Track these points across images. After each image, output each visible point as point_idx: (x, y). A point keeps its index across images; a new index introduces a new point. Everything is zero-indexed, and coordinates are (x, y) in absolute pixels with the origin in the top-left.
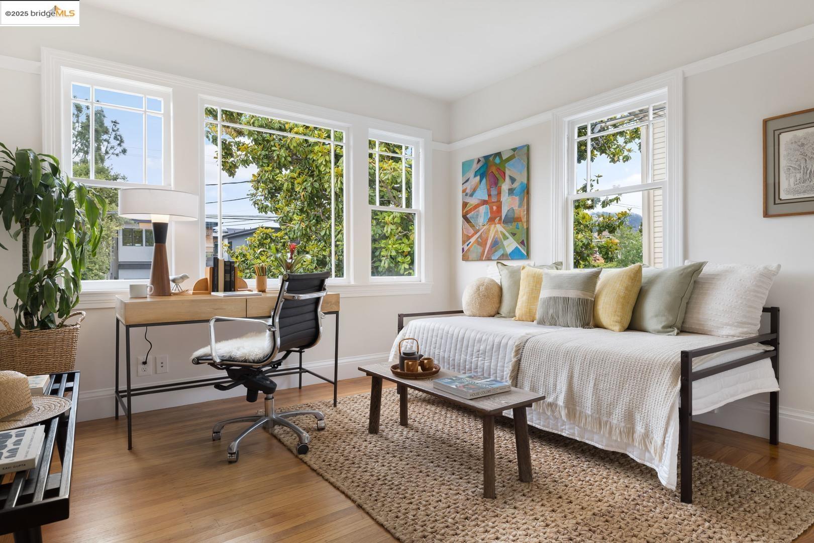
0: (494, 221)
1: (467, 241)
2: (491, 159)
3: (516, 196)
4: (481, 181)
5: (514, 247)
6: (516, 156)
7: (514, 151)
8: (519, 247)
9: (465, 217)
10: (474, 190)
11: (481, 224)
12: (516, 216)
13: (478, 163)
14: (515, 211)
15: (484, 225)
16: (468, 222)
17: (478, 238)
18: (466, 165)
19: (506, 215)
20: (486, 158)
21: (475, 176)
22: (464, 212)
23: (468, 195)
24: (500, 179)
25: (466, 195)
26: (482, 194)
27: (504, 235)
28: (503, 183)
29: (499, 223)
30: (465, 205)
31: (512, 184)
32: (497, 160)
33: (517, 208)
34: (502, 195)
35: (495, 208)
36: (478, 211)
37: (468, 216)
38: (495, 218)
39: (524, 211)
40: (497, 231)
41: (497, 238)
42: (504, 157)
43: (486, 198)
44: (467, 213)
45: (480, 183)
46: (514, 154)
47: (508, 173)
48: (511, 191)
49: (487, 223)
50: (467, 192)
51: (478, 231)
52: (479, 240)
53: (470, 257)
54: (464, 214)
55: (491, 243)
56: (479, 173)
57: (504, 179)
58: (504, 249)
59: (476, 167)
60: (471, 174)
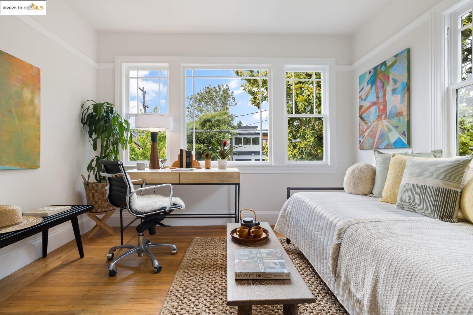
0: (381, 117)
1: (363, 134)
2: (379, 68)
3: (398, 94)
4: (371, 87)
5: (396, 138)
6: (398, 60)
7: (396, 57)
8: (401, 137)
9: (361, 117)
10: (367, 96)
11: (372, 121)
12: (398, 111)
13: (369, 74)
14: (397, 107)
15: (374, 122)
16: (363, 121)
17: (370, 132)
18: (361, 78)
19: (390, 112)
20: (375, 69)
21: (368, 84)
22: (360, 113)
23: (363, 100)
24: (386, 83)
25: (362, 100)
26: (372, 98)
27: (389, 128)
28: (388, 85)
29: (385, 118)
30: (361, 107)
31: (395, 85)
32: (383, 68)
33: (399, 105)
34: (387, 96)
35: (381, 107)
36: (370, 111)
37: (363, 116)
38: (382, 115)
39: (405, 106)
40: (383, 126)
41: (383, 131)
42: (388, 64)
43: (375, 100)
44: (363, 113)
45: (371, 90)
46: (396, 60)
47: (391, 77)
48: (394, 91)
49: (376, 120)
50: (362, 98)
51: (370, 126)
52: (371, 133)
53: (364, 146)
54: (361, 115)
55: (379, 136)
56: (370, 82)
57: (389, 83)
58: (389, 140)
59: (368, 77)
60: (364, 84)
